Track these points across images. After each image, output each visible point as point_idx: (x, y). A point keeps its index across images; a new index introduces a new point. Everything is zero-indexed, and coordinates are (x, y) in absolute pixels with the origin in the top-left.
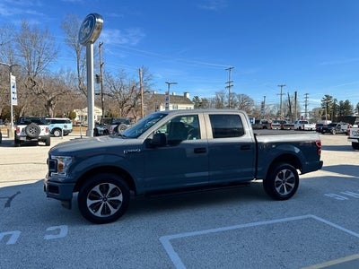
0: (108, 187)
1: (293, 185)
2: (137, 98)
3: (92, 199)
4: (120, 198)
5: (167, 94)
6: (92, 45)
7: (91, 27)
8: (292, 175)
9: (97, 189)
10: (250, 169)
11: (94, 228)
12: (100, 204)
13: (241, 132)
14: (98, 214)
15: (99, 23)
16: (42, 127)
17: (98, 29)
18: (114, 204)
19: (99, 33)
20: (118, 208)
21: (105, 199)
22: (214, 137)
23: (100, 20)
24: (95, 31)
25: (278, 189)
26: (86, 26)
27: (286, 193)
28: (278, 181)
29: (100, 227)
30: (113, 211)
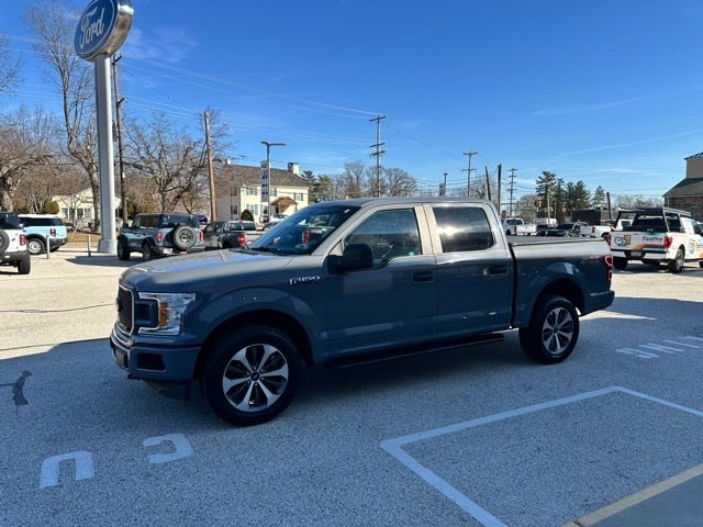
0: (261, 352)
1: (569, 336)
2: (194, 173)
3: (232, 376)
4: (284, 372)
5: (265, 165)
6: (108, 61)
7: (107, 21)
8: (569, 318)
10: (504, 310)
15: (123, 13)
16: (11, 233)
17: (123, 26)
21: (256, 376)
22: (444, 251)
23: (126, 8)
24: (116, 32)
25: (547, 344)
26: (94, 19)
27: (560, 349)
28: (547, 330)
30: (271, 398)
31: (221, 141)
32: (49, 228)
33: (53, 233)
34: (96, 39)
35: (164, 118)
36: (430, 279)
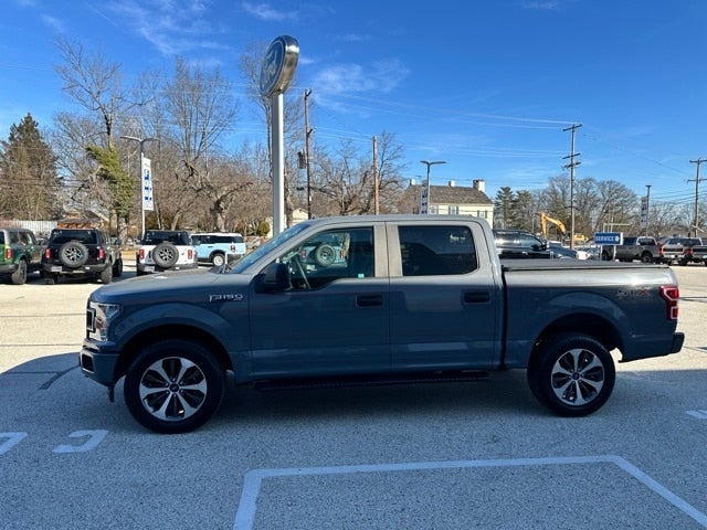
0: (178, 365)
4: (202, 387)
5: (425, 184)
6: (281, 97)
8: (596, 362)
9: (157, 366)
10: (487, 345)
11: (151, 439)
12: (164, 396)
13: (470, 263)
14: (161, 413)
15: (290, 53)
16: (181, 249)
17: (290, 64)
18: (192, 397)
19: (291, 73)
20: (199, 407)
21: (174, 388)
23: (293, 48)
24: (285, 70)
25: (560, 392)
26: (270, 61)
27: (581, 400)
28: (560, 374)
29: (162, 438)
30: (188, 411)
31: (395, 163)
32: (229, 245)
33: (233, 249)
34: (272, 78)
35: (351, 145)
36: (380, 304)
